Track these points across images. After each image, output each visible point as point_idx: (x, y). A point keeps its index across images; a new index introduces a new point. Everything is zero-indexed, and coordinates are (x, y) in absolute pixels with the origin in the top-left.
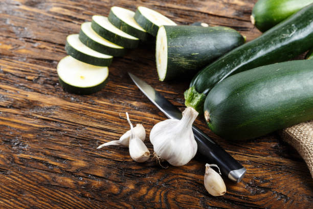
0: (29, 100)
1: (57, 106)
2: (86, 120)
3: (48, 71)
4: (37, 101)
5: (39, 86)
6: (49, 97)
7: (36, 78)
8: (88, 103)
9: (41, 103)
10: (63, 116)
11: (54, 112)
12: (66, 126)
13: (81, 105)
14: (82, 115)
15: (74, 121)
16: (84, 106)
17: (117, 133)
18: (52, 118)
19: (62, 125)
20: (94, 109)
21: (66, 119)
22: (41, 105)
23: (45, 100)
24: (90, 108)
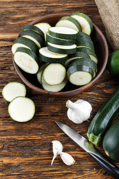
0: (5, 164)
1: (22, 163)
2: (41, 168)
3: (7, 139)
4: (9, 163)
5: (6, 151)
6: (15, 158)
7: (2, 146)
8: (37, 155)
9: (12, 163)
10: (27, 169)
11: (22, 168)
12: (32, 175)
13: (34, 158)
14: (37, 165)
15: (35, 171)
16: (36, 158)
17: (60, 171)
18: (22, 172)
19: (29, 175)
20: (42, 158)
21: (30, 171)
22: (13, 165)
23: (13, 161)
24: (39, 158)
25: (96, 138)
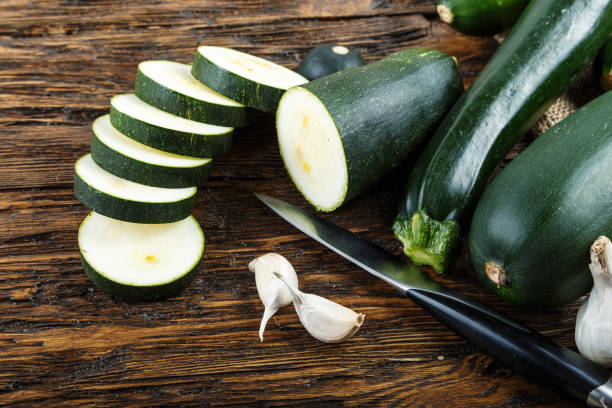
0: (50, 354)
1: (124, 347)
2: (211, 360)
3: (53, 263)
4: (71, 351)
5: (52, 309)
6: (95, 332)
7: (34, 290)
8: (188, 316)
9: (84, 351)
10: (153, 367)
11: (129, 365)
12: (176, 391)
13: (178, 327)
14: (195, 350)
15: (185, 373)
16: (185, 328)
17: (295, 369)
18: (130, 381)
19: (162, 391)
20: (212, 326)
21: (167, 373)
22: (86, 357)
23: (88, 341)
24: (200, 326)
25: (437, 229)
